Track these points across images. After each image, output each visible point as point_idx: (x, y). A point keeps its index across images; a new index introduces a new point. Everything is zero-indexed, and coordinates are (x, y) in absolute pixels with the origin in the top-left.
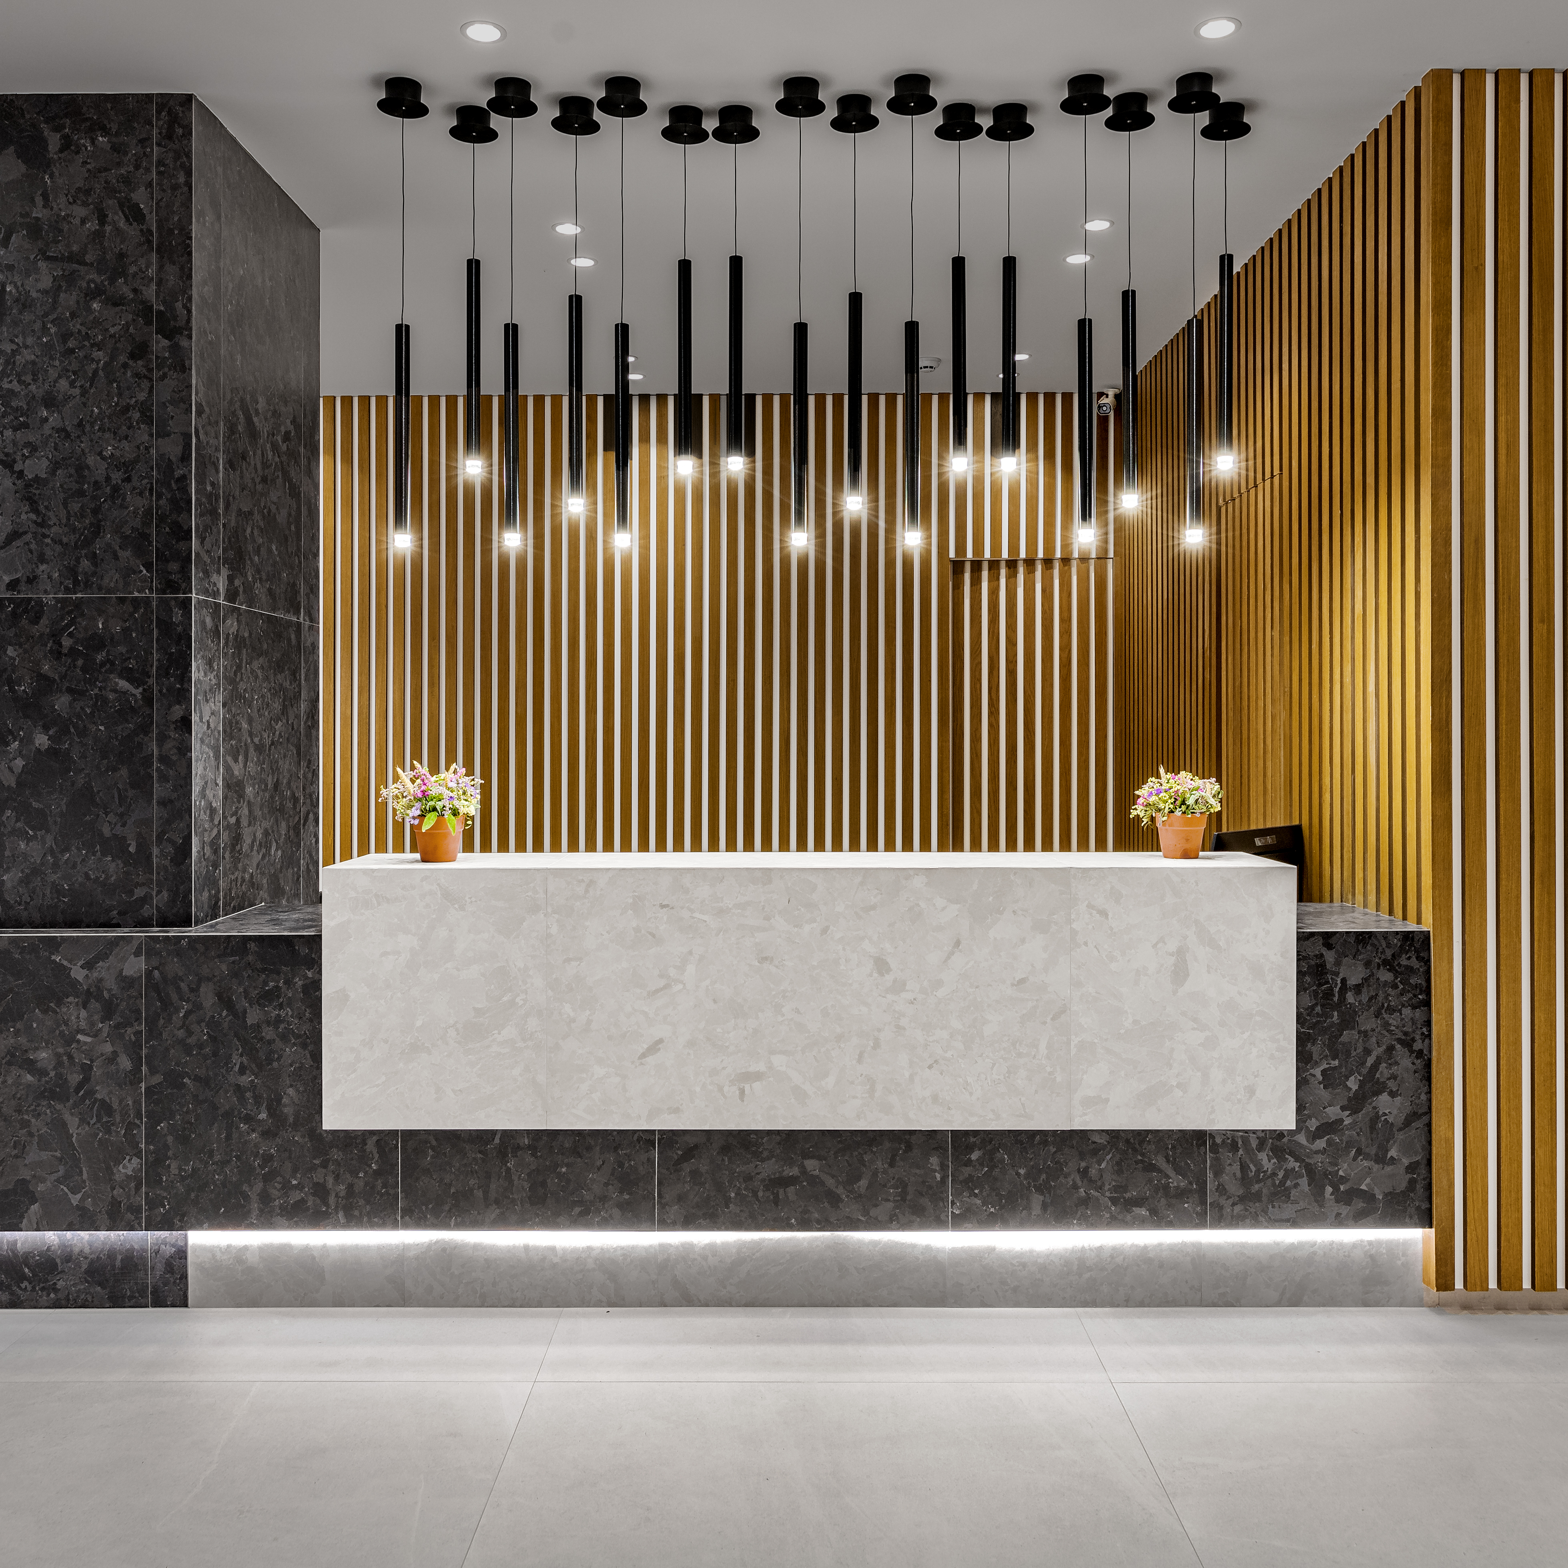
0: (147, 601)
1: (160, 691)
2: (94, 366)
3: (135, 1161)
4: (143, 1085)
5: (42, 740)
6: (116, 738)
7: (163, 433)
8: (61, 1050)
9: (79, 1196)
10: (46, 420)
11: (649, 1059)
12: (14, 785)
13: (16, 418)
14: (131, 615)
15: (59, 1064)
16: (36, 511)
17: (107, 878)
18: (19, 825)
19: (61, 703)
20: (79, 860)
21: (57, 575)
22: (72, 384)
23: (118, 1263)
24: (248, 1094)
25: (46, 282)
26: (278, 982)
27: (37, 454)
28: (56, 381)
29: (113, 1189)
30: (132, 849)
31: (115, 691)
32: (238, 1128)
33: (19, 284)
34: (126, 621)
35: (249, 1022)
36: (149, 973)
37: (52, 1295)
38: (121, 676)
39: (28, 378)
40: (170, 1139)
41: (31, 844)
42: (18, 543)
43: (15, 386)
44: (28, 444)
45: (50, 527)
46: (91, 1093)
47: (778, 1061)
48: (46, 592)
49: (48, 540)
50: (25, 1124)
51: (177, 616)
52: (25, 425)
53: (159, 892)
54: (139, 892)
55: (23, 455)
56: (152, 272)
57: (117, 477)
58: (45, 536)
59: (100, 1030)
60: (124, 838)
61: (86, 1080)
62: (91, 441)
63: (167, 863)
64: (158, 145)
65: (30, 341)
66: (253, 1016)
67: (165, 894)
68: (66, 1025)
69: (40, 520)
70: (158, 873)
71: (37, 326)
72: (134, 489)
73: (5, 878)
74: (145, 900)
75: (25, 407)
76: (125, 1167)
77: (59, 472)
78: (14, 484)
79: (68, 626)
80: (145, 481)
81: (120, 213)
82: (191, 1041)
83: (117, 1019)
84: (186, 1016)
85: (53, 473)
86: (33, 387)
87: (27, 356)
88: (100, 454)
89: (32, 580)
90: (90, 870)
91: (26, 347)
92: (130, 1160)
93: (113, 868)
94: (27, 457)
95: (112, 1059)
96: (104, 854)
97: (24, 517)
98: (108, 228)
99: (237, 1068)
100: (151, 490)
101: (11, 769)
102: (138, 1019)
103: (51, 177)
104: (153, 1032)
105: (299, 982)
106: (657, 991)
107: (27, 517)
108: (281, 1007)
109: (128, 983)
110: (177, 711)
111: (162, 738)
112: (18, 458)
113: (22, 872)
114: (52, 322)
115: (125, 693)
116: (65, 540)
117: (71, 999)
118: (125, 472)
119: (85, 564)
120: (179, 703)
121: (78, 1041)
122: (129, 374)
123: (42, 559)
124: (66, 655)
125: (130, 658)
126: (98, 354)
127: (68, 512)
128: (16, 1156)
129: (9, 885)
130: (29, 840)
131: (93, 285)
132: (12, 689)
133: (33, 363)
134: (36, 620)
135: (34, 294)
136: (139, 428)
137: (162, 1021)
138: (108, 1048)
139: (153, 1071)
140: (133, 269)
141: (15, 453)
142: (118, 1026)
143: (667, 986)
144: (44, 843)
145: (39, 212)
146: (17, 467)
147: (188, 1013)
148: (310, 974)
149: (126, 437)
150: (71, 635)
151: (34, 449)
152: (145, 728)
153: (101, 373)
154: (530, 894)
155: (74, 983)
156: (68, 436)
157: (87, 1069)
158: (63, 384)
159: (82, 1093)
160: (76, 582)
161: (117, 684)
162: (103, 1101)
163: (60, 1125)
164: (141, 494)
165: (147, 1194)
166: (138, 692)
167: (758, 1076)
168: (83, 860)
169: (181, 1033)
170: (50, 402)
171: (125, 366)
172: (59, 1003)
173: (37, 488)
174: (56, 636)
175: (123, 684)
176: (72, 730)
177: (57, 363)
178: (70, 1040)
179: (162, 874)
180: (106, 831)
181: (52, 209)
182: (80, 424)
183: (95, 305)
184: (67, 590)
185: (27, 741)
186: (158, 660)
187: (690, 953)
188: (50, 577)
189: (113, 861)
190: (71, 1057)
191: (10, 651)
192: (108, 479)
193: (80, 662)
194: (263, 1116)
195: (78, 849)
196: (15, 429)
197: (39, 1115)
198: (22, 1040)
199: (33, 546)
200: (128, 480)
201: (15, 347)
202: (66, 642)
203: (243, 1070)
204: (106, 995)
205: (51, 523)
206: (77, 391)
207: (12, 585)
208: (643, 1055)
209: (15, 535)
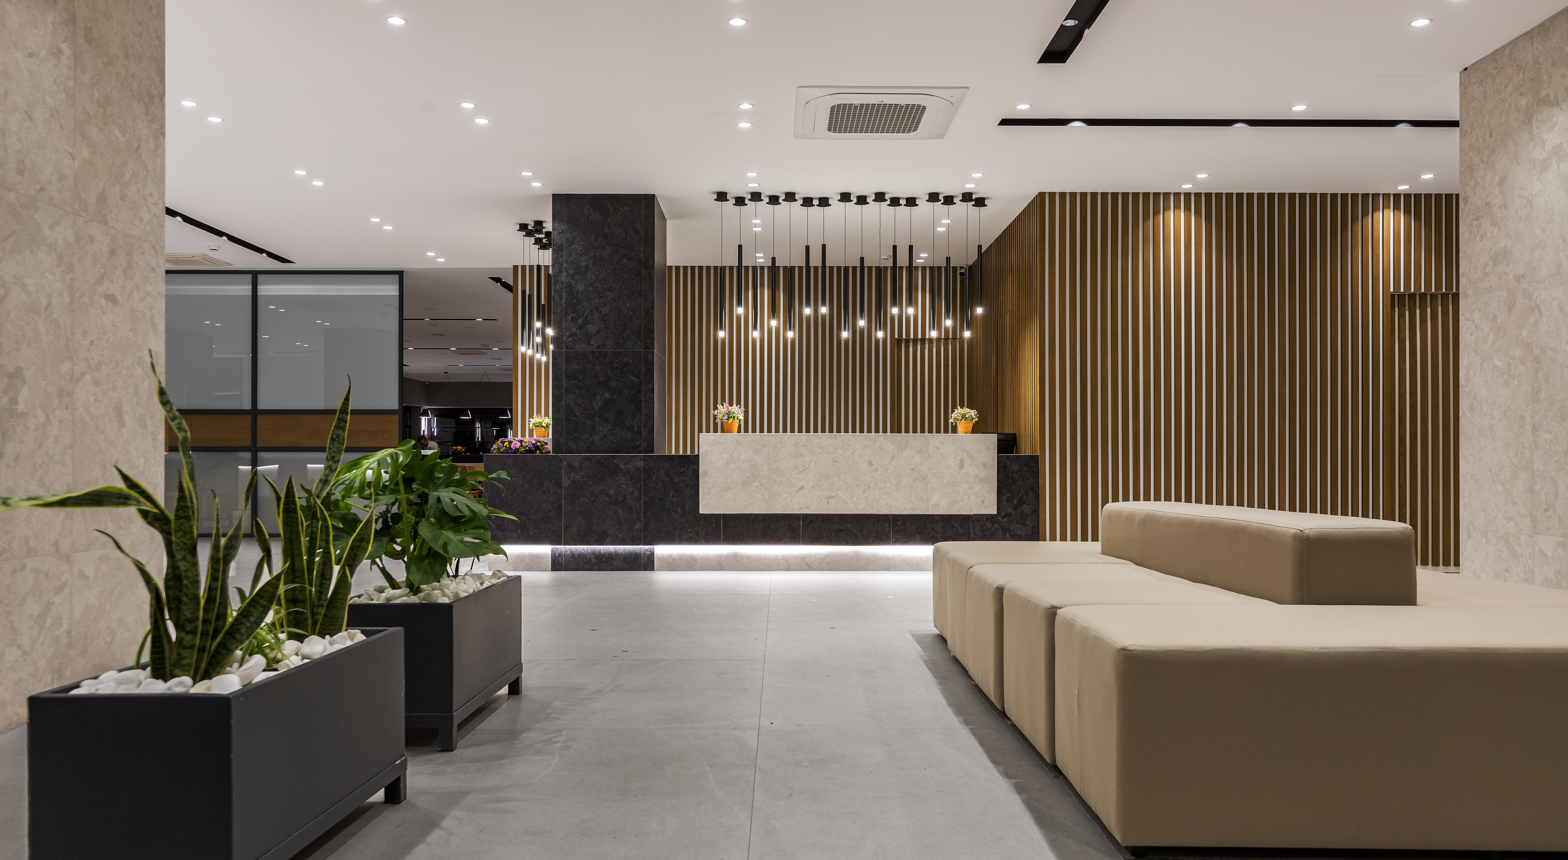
0: (641, 352)
1: (644, 381)
3: (640, 524)
4: (642, 501)
5: (607, 395)
6: (631, 395)
8: (617, 490)
9: (622, 534)
10: (609, 295)
11: (800, 492)
12: (598, 409)
13: (600, 295)
14: (635, 356)
15: (616, 494)
16: (605, 324)
17: (628, 438)
18: (600, 422)
19: (613, 384)
20: (619, 433)
21: (612, 344)
22: (617, 284)
23: (632, 557)
24: (675, 504)
25: (609, 253)
26: (686, 469)
28: (612, 283)
29: (633, 533)
30: (635, 430)
31: (630, 380)
32: (672, 514)
33: (600, 253)
34: (633, 358)
36: (644, 466)
37: (612, 567)
38: (632, 376)
39: (603, 282)
40: (650, 518)
41: (604, 428)
42: (600, 334)
43: (599, 285)
44: (603, 303)
45: (610, 329)
46: (626, 503)
47: (839, 493)
48: (609, 349)
49: (609, 333)
50: (606, 513)
51: (650, 357)
52: (602, 297)
53: (644, 443)
54: (638, 443)
56: (642, 250)
57: (631, 313)
58: (608, 332)
59: (629, 484)
60: (633, 426)
61: (625, 499)
62: (623, 301)
63: (647, 433)
65: (604, 271)
66: (676, 480)
67: (646, 443)
68: (618, 482)
69: (607, 327)
70: (643, 437)
71: (606, 266)
72: (636, 317)
73: (596, 438)
75: (602, 291)
76: (637, 526)
77: (613, 311)
78: (599, 315)
79: (615, 360)
80: (640, 314)
81: (632, 231)
82: (657, 487)
83: (634, 480)
85: (611, 312)
86: (605, 285)
87: (603, 276)
88: (626, 305)
89: (604, 345)
90: (623, 436)
91: (603, 273)
92: (638, 524)
93: (630, 435)
94: (603, 307)
95: (633, 493)
96: (627, 431)
98: (628, 236)
99: (671, 495)
100: (642, 316)
101: (597, 404)
102: (641, 480)
103: (610, 219)
104: (645, 484)
105: (691, 469)
106: (802, 471)
107: (603, 326)
108: (685, 477)
109: (637, 469)
110: (649, 386)
111: (645, 396)
112: (600, 307)
113: (601, 436)
114: (611, 265)
115: (633, 381)
116: (615, 333)
117: (620, 475)
119: (621, 340)
120: (648, 383)
121: (622, 487)
122: (635, 281)
123: (608, 339)
124: (615, 369)
125: (634, 370)
126: (625, 275)
127: (616, 324)
128: (603, 523)
129: (597, 440)
130: (603, 426)
131: (623, 254)
132: (598, 379)
133: (605, 277)
134: (605, 358)
135: (605, 256)
136: (638, 298)
137: (648, 481)
138: (631, 489)
139: (645, 496)
140: (636, 249)
142: (634, 483)
143: (805, 470)
144: (608, 428)
145: (606, 230)
146: (600, 310)
147: (656, 479)
148: (694, 467)
149: (634, 301)
150: (616, 363)
151: (605, 305)
152: (639, 392)
153: (626, 281)
155: (621, 469)
156: (615, 300)
157: (625, 496)
158: (614, 284)
159: (624, 503)
160: (618, 346)
161: (630, 378)
162: (630, 506)
163: (616, 513)
165: (643, 534)
166: (636, 380)
167: (833, 497)
169: (654, 485)
170: (610, 289)
171: (633, 279)
172: (616, 475)
173: (606, 317)
174: (611, 363)
175: (633, 378)
176: (617, 392)
177: (612, 278)
178: (620, 487)
179: (645, 437)
180: (628, 424)
181: (610, 230)
182: (619, 296)
183: (624, 260)
184: (615, 349)
185: (603, 395)
186: (644, 370)
188: (610, 345)
189: (630, 433)
190: (620, 492)
191: (597, 367)
192: (628, 314)
193: (619, 371)
194: (680, 510)
195: (619, 430)
196: (599, 298)
197: (610, 510)
198: (605, 487)
199: (605, 335)
200: (634, 313)
201: (599, 272)
202: (615, 365)
203: (673, 496)
204: (631, 473)
205: (610, 327)
206: (618, 287)
207: (598, 347)
208: (798, 491)
209: (598, 332)
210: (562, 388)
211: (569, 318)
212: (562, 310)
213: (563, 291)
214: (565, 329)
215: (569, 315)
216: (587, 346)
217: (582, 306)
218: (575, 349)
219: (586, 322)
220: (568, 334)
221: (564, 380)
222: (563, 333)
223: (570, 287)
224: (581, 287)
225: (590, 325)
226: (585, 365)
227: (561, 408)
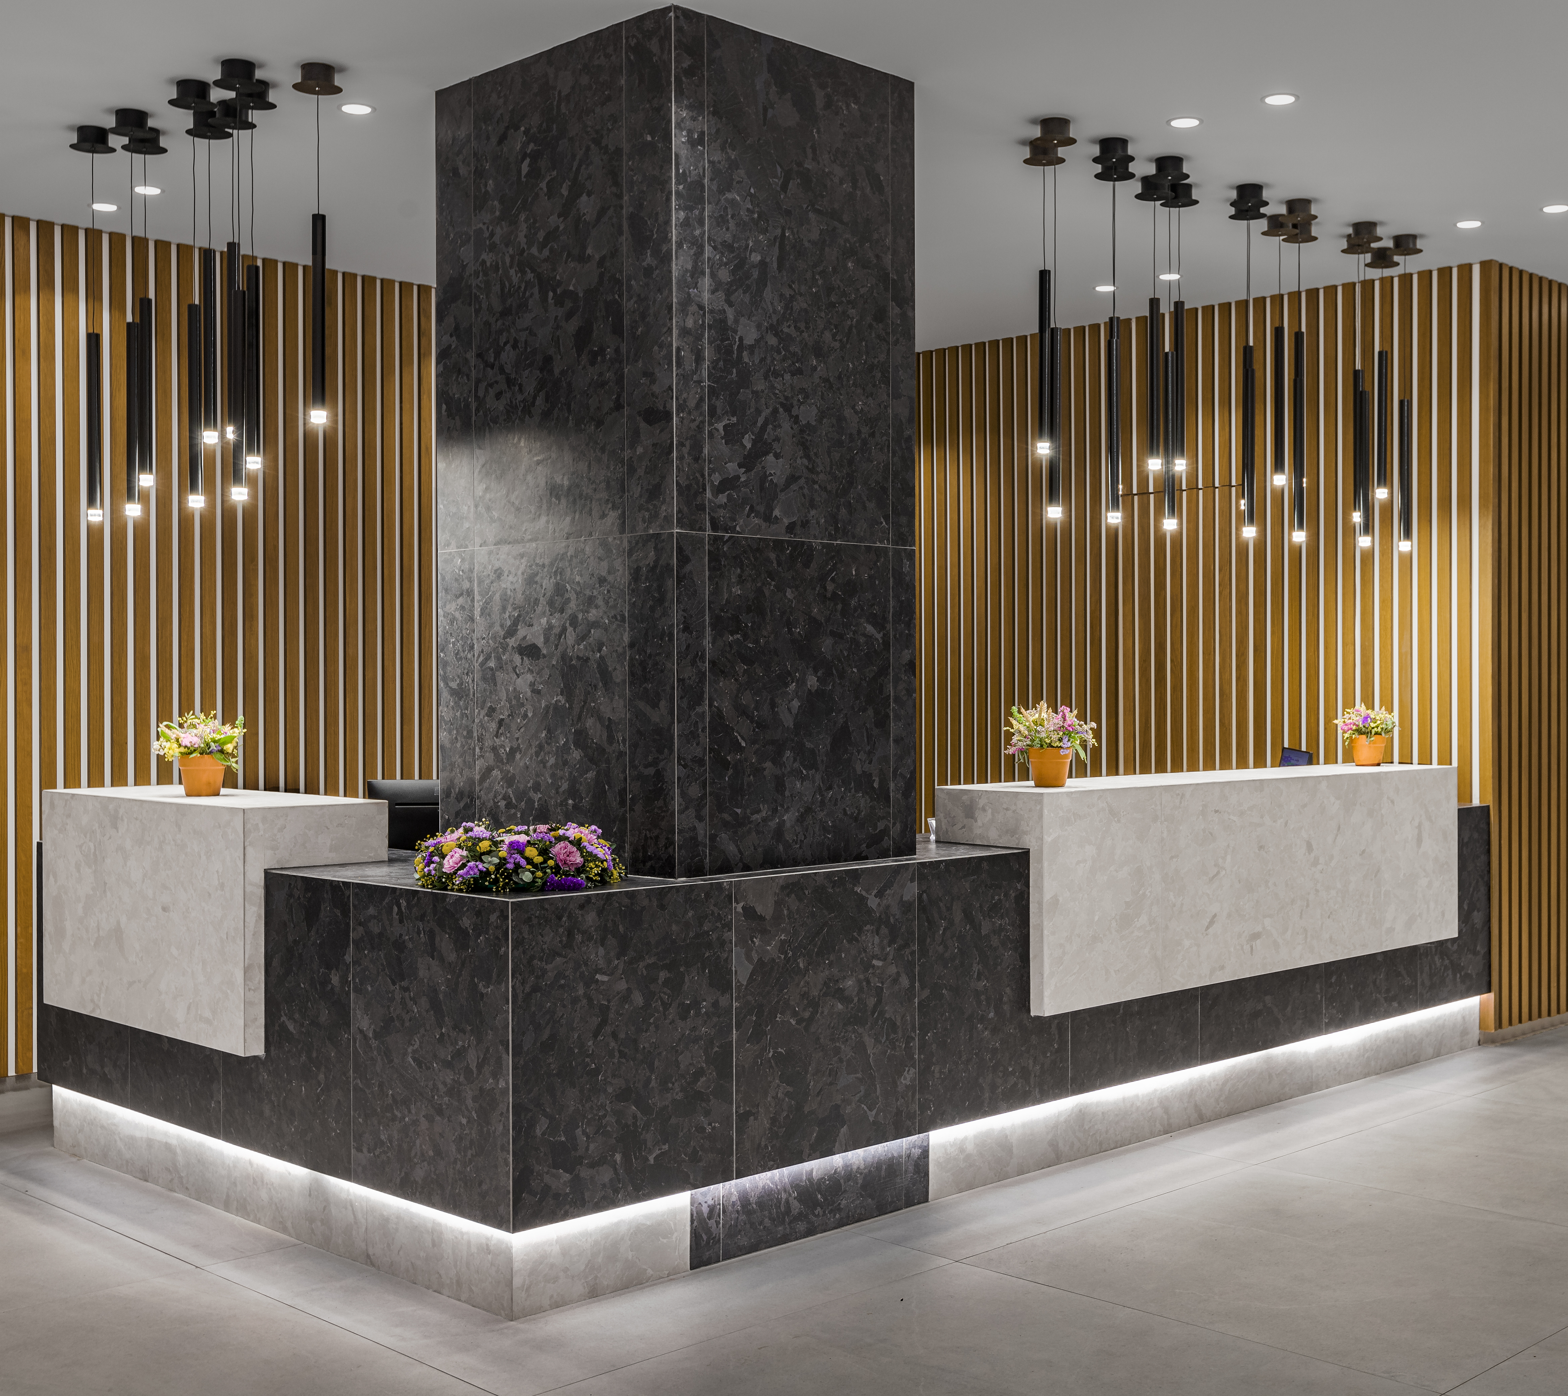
0: (888, 551)
1: (895, 636)
2: (849, 323)
3: (912, 1070)
4: (917, 1000)
6: (865, 679)
7: (897, 396)
8: (861, 977)
9: (874, 1112)
10: (814, 369)
11: (1210, 930)
12: (791, 725)
13: (793, 363)
14: (875, 564)
15: (861, 990)
16: (807, 456)
17: (859, 814)
18: (796, 765)
19: (826, 646)
20: (839, 797)
21: (823, 520)
22: (834, 336)
23: (883, 1173)
24: (983, 997)
25: (815, 235)
26: (1000, 895)
27: (808, 401)
28: (822, 333)
29: (897, 1100)
30: (876, 785)
31: (864, 635)
32: (977, 1028)
33: (795, 230)
34: (871, 569)
35: (983, 934)
36: (920, 896)
37: (838, 1216)
38: (869, 622)
39: (802, 325)
40: (934, 1046)
41: (804, 783)
42: (794, 487)
44: (802, 390)
45: (818, 473)
46: (882, 1013)
47: (1267, 923)
48: (815, 537)
49: (816, 487)
50: (837, 1051)
52: (800, 372)
53: (895, 825)
54: (881, 825)
55: (799, 400)
56: (888, 241)
57: (865, 430)
58: (815, 482)
59: (887, 954)
60: (870, 775)
61: (879, 1001)
62: (848, 394)
63: (899, 796)
64: (892, 123)
65: (803, 289)
66: (986, 928)
67: (898, 825)
68: (865, 951)
69: (810, 466)
70: (894, 806)
71: (809, 275)
72: (877, 444)
73: (785, 818)
74: (885, 832)
75: (800, 353)
76: (905, 1079)
77: (825, 421)
78: (792, 428)
79: (831, 571)
80: (885, 438)
81: (867, 181)
82: (947, 955)
83: (900, 942)
84: (944, 933)
85: (820, 420)
86: (805, 335)
87: (801, 304)
88: (853, 408)
89: (805, 524)
90: (847, 806)
91: (801, 295)
92: (908, 1071)
93: (864, 801)
94: (802, 403)
95: (896, 979)
96: (856, 791)
97: (799, 461)
98: (859, 193)
99: (975, 976)
100: (888, 446)
101: (789, 709)
103: (818, 132)
104: (923, 952)
105: (1013, 894)
106: (1214, 877)
107: (802, 462)
108: (1003, 917)
109: (906, 907)
110: (906, 655)
111: (897, 680)
112: (795, 403)
113: (798, 811)
114: (819, 274)
115: (871, 637)
116: (829, 487)
117: (868, 927)
118: (871, 428)
119: (843, 512)
120: (907, 647)
121: (874, 966)
122: (873, 335)
123: (812, 505)
124: (829, 599)
125: (874, 605)
126: (852, 312)
127: (831, 460)
128: (831, 1084)
129: (788, 825)
130: (803, 779)
131: (848, 245)
132: (790, 631)
133: (806, 311)
134: (807, 565)
135: (807, 244)
136: (880, 388)
137: (928, 940)
138: (893, 970)
139: (923, 985)
140: (876, 236)
141: (792, 397)
142: (900, 948)
143: (1218, 873)
144: (814, 782)
145: (809, 165)
146: (794, 412)
148: (1019, 886)
149: (871, 395)
150: (833, 580)
151: (806, 396)
152: (883, 671)
153: (854, 330)
154: (1153, 806)
155: (870, 911)
156: (831, 386)
157: (879, 992)
158: (827, 335)
159: (876, 1014)
160: (837, 529)
161: (865, 628)
162: (890, 1019)
163: (860, 1047)
164: (881, 449)
165: (919, 1099)
166: (879, 636)
167: (1259, 935)
168: (842, 797)
169: (941, 949)
170: (819, 351)
171: (870, 326)
172: (859, 932)
173: (809, 435)
174: (822, 579)
175: (870, 629)
176: (834, 672)
177: (823, 314)
178: (868, 966)
179: (896, 807)
180: (858, 769)
181: (819, 163)
182: (839, 377)
183: (850, 264)
184: (830, 537)
185: (801, 682)
186: (893, 607)
187: (1228, 846)
188: (818, 523)
189: (863, 796)
190: (868, 982)
192: (859, 432)
193: (839, 606)
194: (991, 1015)
195: (839, 787)
196: (793, 375)
197: (847, 1040)
198: (835, 971)
199: (806, 491)
200: (872, 435)
201: (792, 293)
202: (830, 587)
203: (979, 976)
204: (891, 920)
205: (819, 470)
206: (837, 345)
207: (791, 528)
208: (1208, 928)
209: (792, 479)
210: (703, 657)
211: (720, 426)
212: (702, 399)
213: (703, 335)
214: (710, 462)
215: (719, 419)
216: (764, 525)
217: (753, 392)
218: (733, 530)
219: (762, 448)
220: (717, 479)
221: (708, 630)
222: (703, 476)
223: (721, 327)
224: (748, 332)
225: (771, 457)
226: (759, 585)
227: (700, 726)
